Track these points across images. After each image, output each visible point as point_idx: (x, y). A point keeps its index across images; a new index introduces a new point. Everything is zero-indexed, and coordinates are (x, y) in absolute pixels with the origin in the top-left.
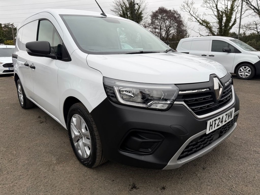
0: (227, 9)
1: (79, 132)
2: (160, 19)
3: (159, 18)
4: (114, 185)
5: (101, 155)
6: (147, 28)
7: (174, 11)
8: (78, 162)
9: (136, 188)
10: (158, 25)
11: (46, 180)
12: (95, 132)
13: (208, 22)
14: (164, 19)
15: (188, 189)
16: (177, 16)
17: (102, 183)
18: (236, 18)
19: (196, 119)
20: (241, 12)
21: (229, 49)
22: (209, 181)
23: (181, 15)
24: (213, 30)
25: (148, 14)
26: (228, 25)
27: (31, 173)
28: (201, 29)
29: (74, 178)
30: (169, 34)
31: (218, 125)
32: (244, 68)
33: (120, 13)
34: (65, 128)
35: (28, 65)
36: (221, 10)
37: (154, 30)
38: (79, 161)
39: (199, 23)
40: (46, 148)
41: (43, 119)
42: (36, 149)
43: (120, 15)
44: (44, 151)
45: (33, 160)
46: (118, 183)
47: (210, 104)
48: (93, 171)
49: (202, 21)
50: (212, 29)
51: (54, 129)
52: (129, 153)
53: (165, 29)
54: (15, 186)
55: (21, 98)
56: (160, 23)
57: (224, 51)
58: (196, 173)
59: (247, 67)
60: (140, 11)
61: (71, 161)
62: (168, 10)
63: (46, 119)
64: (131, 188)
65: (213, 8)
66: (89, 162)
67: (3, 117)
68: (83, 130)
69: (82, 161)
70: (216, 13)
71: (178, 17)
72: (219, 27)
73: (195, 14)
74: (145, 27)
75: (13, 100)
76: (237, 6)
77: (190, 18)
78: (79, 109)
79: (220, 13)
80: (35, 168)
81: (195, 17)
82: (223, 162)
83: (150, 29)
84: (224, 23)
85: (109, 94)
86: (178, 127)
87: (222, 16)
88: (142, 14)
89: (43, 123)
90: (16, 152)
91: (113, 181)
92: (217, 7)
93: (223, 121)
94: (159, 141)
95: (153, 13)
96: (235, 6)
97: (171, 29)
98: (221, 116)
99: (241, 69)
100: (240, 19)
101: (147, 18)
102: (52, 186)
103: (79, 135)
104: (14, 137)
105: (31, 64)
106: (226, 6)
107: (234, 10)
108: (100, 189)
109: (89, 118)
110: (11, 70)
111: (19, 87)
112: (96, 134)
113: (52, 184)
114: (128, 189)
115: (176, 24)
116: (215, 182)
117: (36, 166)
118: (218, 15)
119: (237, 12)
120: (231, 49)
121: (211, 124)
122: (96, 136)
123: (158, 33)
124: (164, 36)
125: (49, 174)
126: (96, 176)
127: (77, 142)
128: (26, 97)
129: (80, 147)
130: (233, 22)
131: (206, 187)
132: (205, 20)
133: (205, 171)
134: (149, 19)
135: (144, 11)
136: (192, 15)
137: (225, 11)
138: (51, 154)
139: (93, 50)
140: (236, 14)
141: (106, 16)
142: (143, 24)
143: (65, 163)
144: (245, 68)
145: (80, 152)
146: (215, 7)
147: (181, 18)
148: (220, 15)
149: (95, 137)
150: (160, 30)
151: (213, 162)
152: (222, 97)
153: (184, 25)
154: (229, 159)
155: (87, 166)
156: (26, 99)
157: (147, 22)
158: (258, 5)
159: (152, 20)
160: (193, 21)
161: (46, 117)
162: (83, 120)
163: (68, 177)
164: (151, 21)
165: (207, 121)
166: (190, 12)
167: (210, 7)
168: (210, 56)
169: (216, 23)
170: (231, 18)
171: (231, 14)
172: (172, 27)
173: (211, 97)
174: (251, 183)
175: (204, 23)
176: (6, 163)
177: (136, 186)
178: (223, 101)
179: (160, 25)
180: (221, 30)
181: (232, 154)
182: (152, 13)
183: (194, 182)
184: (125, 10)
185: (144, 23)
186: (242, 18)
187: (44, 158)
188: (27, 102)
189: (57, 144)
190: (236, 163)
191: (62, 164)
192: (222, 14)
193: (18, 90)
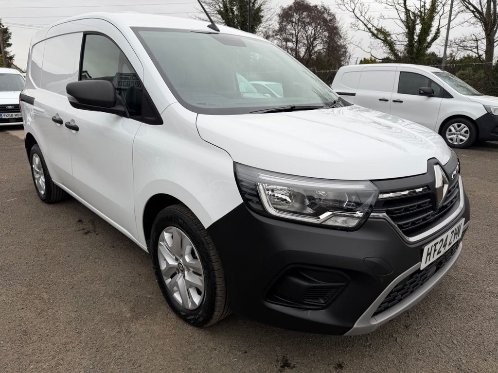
0: (424, 8)
1: (177, 260)
2: (295, 23)
3: (294, 20)
4: (248, 361)
5: (223, 305)
6: (271, 39)
7: (323, 7)
8: (172, 316)
9: (290, 367)
10: (292, 34)
11: (119, 352)
12: (213, 264)
13: (388, 32)
14: (304, 22)
15: (384, 367)
16: (329, 18)
17: (226, 357)
18: (440, 27)
19: (405, 244)
20: (450, 16)
21: (431, 90)
22: (419, 352)
23: (336, 17)
24: (396, 48)
25: (272, 10)
26: (425, 40)
27: (87, 338)
28: (374, 46)
29: (171, 348)
30: (313, 51)
31: (439, 253)
32: (456, 127)
33: (218, 7)
34: (144, 249)
35: (60, 122)
36: (413, 11)
37: (284, 43)
38: (174, 313)
39: (370, 34)
40: (105, 286)
41: (89, 226)
42: (86, 289)
43: (218, 11)
44: (103, 293)
45: (86, 312)
46: (255, 356)
47: (426, 214)
48: (204, 333)
49: (377, 29)
50: (395, 45)
51: (114, 247)
52: (283, 307)
53: (306, 42)
54: (60, 364)
55: (40, 181)
56: (295, 31)
57: (421, 94)
58: (394, 336)
59: (463, 125)
60: (257, 6)
61: (158, 312)
62: (311, 5)
63: (93, 224)
64: (281, 367)
65: (398, 6)
66: (199, 318)
67: (6, 220)
68: (188, 259)
69: (183, 314)
70: (403, 16)
71: (331, 20)
72: (407, 43)
73: (363, 15)
74: (267, 37)
75: (20, 184)
76: (443, 3)
77: (354, 23)
78: (180, 219)
79: (411, 15)
80: (92, 327)
81: (363, 22)
82: (439, 315)
83: (276, 41)
84: (417, 36)
85: (247, 196)
86: (375, 261)
87: (414, 21)
88: (261, 11)
89: (90, 234)
90: (48, 296)
91: (246, 352)
92: (405, 4)
93: (446, 244)
94: (340, 286)
95: (284, 10)
96: (439, 3)
97: (317, 42)
98: (444, 237)
99: (451, 128)
100: (448, 29)
101: (271, 19)
102: (133, 364)
103: (178, 266)
104: (38, 263)
105: (69, 121)
106: (422, 4)
107: (437, 11)
108: (224, 368)
109: (202, 236)
110: (6, 119)
111: (37, 160)
112: (216, 268)
113: (131, 360)
114: (276, 369)
115: (326, 34)
116: (430, 353)
117: (93, 324)
118: (407, 20)
119: (442, 15)
120: (434, 90)
121: (429, 252)
122: (216, 272)
123: (292, 49)
124: (304, 56)
125: (122, 339)
126: (212, 344)
127: (172, 277)
128: (52, 181)
129: (178, 287)
130: (434, 34)
131: (415, 362)
132: (382, 28)
133: (409, 333)
134: (275, 21)
135: (265, 6)
136: (358, 18)
137: (420, 11)
138: (117, 299)
139: (204, 104)
140: (440, 18)
141: (219, 31)
142: (263, 31)
143: (149, 317)
144: (459, 126)
145: (177, 296)
146: (403, 5)
147: (335, 22)
148: (411, 19)
149: (214, 273)
150: (297, 44)
151: (421, 314)
152: (447, 198)
153: (342, 36)
154: (449, 308)
155: (193, 323)
156: (52, 184)
157: (271, 26)
158: (481, 4)
159: (280, 23)
160: (359, 29)
161: (93, 221)
162: (187, 240)
163: (159, 347)
164: (278, 26)
165: (423, 247)
166: (354, 12)
167: (393, 4)
168: (394, 101)
169: (402, 34)
170: (430, 26)
171: (432, 18)
172: (318, 38)
173: (430, 202)
174: (493, 354)
175: (379, 33)
176: (33, 318)
177: (289, 362)
178: (446, 206)
179: (297, 34)
180: (412, 50)
181: (453, 298)
182: (280, 9)
183: (393, 354)
184: (227, 2)
185: (265, 29)
186: (451, 27)
187: (106, 306)
188: (53, 191)
189: (126, 278)
190: (462, 316)
191: (144, 319)
192: (415, 18)
193: (33, 166)
